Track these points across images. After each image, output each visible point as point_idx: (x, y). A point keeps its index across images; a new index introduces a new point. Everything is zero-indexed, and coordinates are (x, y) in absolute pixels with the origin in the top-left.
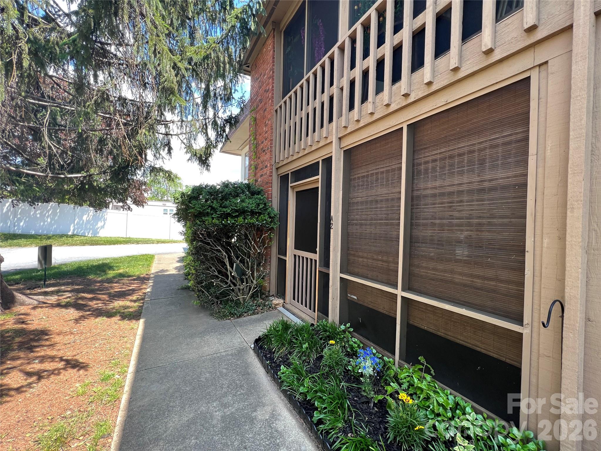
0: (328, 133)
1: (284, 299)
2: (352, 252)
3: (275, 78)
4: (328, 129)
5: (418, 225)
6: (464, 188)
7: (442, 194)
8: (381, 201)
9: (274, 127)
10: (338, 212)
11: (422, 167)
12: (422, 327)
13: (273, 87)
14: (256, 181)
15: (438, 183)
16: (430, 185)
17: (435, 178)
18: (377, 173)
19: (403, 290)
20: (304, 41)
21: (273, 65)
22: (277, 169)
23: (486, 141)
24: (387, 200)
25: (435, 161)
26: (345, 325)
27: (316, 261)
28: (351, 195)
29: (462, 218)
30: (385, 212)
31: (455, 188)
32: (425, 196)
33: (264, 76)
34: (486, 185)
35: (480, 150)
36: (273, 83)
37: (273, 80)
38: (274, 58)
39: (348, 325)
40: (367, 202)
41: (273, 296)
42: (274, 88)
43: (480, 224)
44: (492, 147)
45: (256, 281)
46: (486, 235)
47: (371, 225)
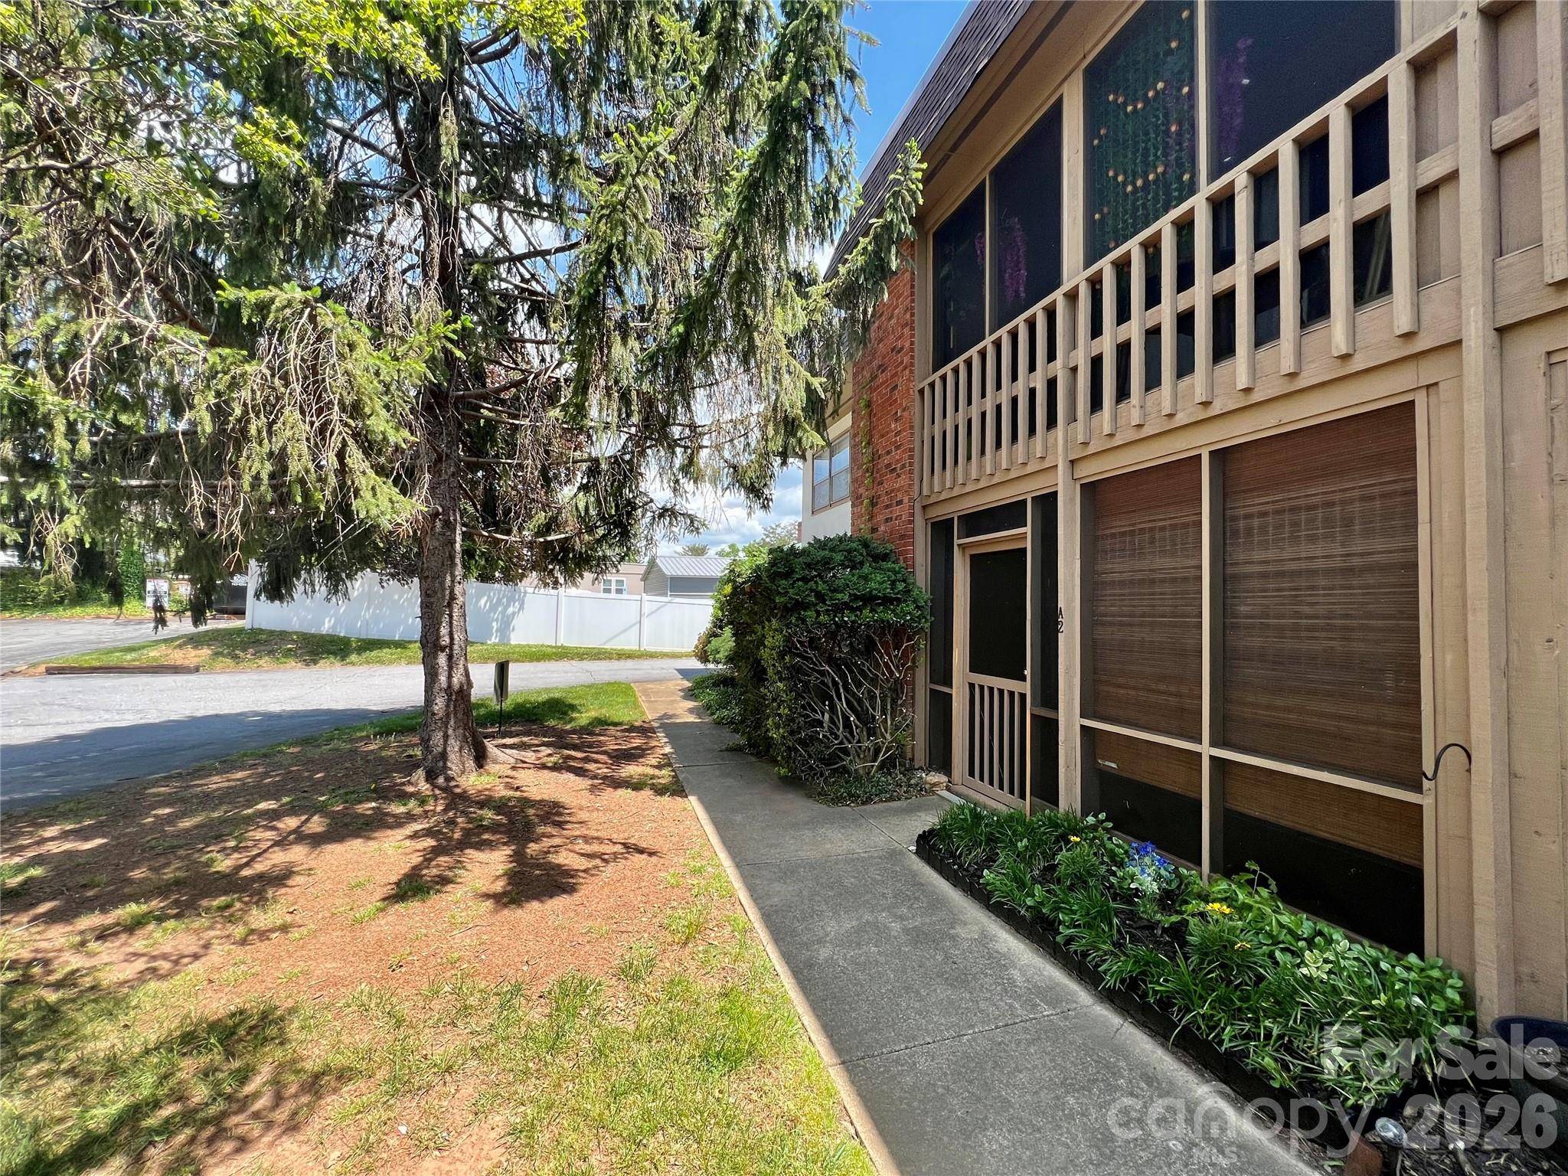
0: (1046, 448)
1: (949, 773)
2: (1104, 678)
3: (916, 325)
4: (1045, 442)
5: (1235, 627)
6: (1319, 564)
7: (1280, 574)
8: (1163, 581)
9: (917, 423)
10: (1073, 601)
11: (1242, 524)
12: (1252, 813)
13: (912, 343)
14: (874, 530)
15: (1271, 554)
16: (1257, 556)
17: (1264, 545)
18: (1152, 529)
19: (1213, 744)
20: (984, 259)
21: (913, 301)
22: (924, 507)
23: (1353, 488)
24: (1174, 580)
25: (1264, 514)
26: (1095, 816)
27: (1023, 696)
28: (1099, 568)
29: (1317, 618)
30: (1170, 602)
31: (1303, 565)
32: (1248, 576)
33: (890, 319)
34: (1356, 561)
35: (1343, 502)
36: (913, 336)
37: (912, 329)
38: (912, 287)
39: (1102, 816)
40: (1132, 582)
41: (921, 768)
42: (916, 346)
43: (1345, 628)
44: (1363, 499)
45: (892, 735)
46: (1358, 647)
47: (1141, 625)
